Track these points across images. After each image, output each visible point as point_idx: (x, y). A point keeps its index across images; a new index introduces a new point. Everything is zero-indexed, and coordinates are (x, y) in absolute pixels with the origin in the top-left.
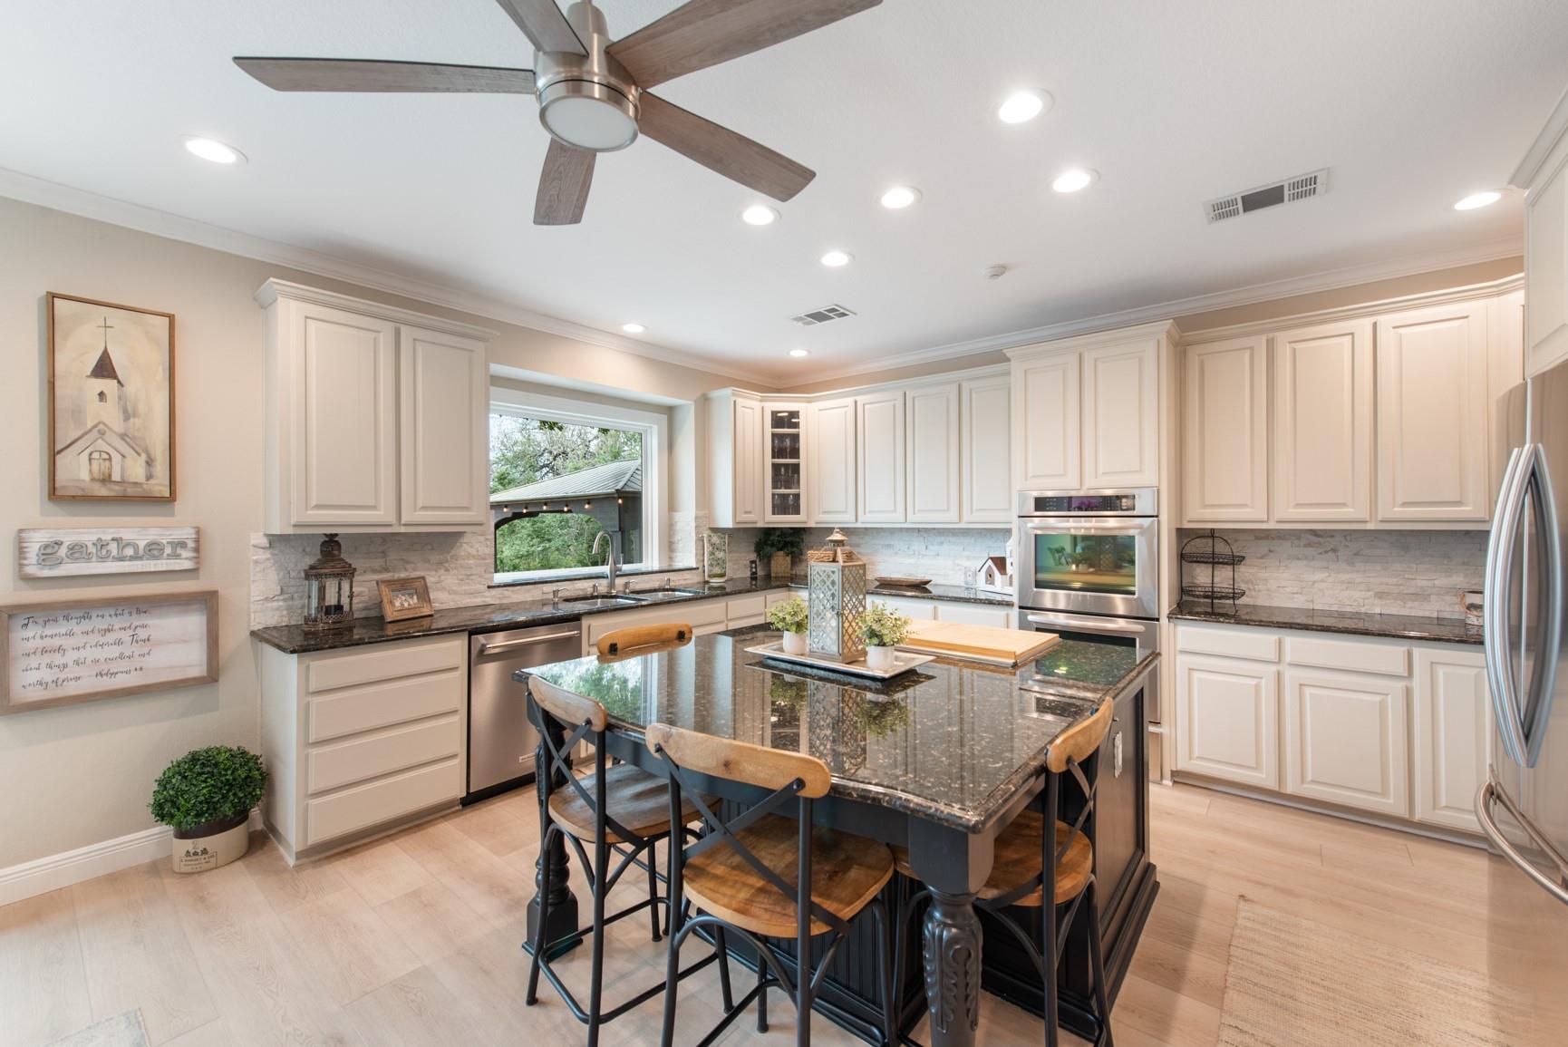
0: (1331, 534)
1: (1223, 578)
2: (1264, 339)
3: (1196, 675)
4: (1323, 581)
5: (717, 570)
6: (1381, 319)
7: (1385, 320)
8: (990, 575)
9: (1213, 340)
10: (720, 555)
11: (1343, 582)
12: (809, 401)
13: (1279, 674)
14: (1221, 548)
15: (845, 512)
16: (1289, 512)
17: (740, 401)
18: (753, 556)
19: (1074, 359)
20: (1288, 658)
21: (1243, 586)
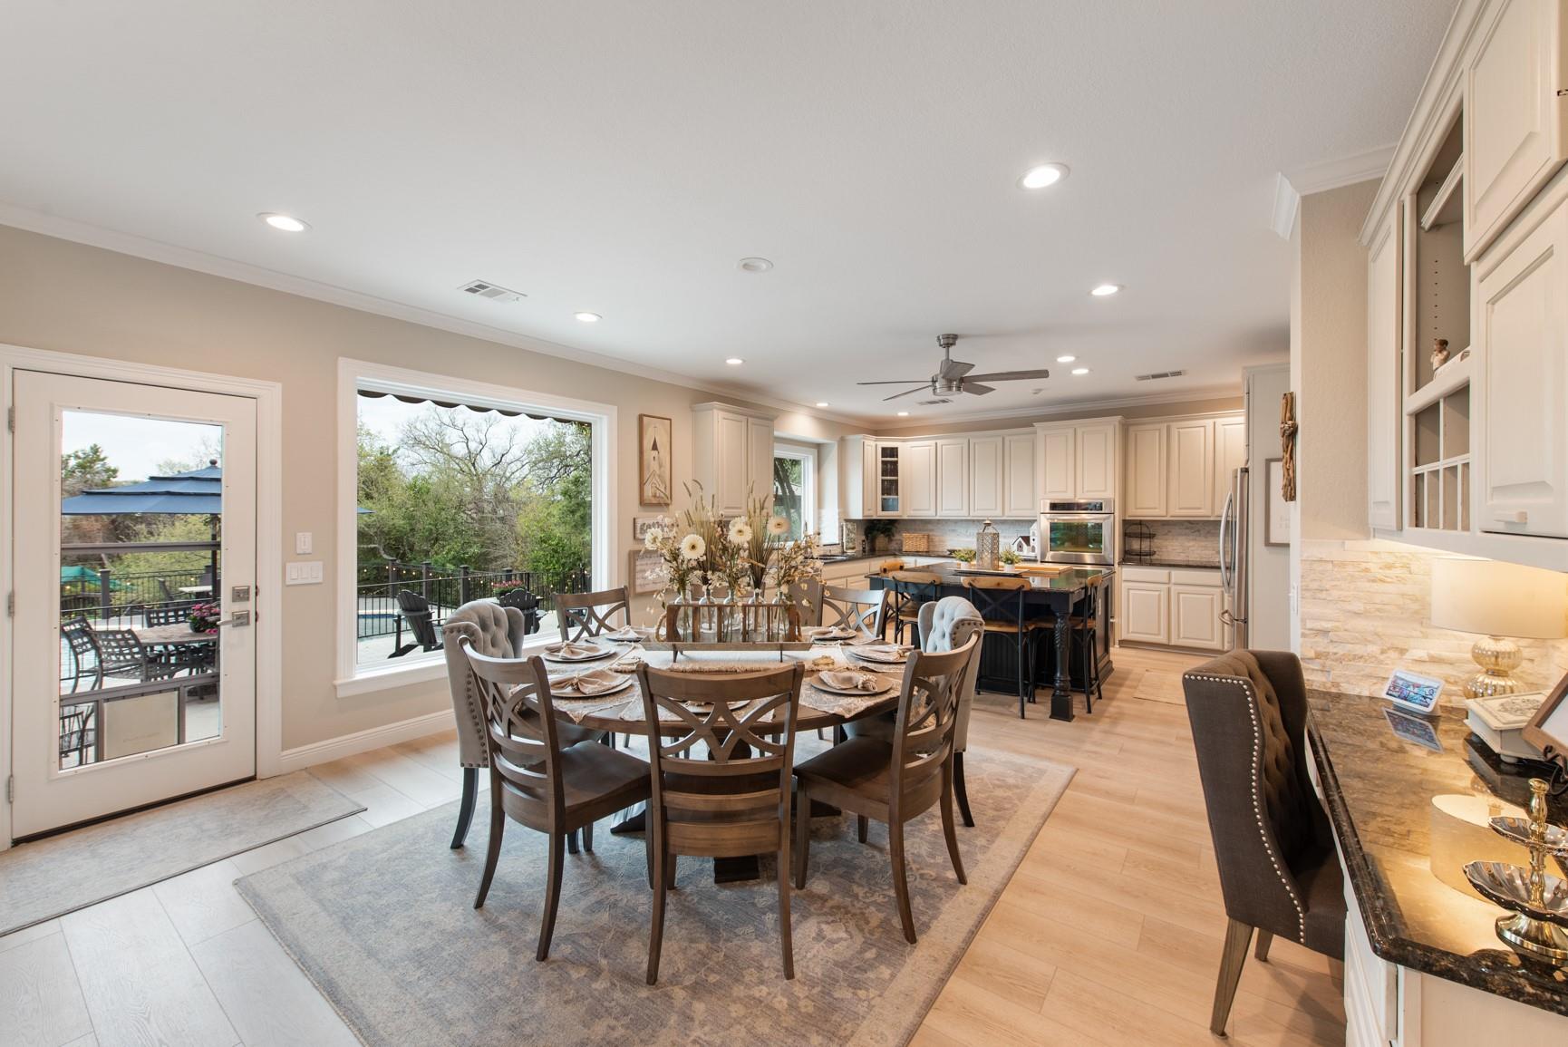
0: (1197, 522)
1: (1145, 545)
2: (1166, 425)
3: (1131, 592)
4: (1193, 546)
5: (851, 545)
6: (1217, 420)
7: (1219, 421)
8: (1020, 547)
9: (1144, 424)
10: (852, 536)
11: (1202, 547)
12: (904, 441)
13: (1169, 589)
14: (1145, 530)
15: (929, 510)
16: (1177, 511)
17: (867, 442)
18: (864, 538)
19: (1072, 431)
20: (1173, 581)
21: (1156, 550)
